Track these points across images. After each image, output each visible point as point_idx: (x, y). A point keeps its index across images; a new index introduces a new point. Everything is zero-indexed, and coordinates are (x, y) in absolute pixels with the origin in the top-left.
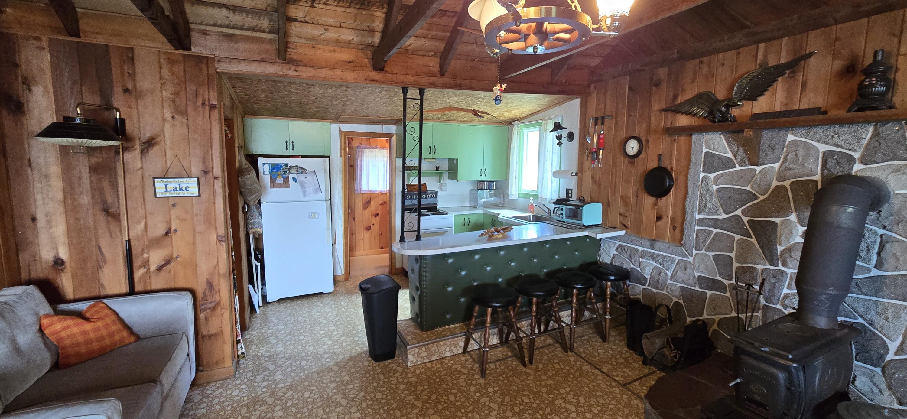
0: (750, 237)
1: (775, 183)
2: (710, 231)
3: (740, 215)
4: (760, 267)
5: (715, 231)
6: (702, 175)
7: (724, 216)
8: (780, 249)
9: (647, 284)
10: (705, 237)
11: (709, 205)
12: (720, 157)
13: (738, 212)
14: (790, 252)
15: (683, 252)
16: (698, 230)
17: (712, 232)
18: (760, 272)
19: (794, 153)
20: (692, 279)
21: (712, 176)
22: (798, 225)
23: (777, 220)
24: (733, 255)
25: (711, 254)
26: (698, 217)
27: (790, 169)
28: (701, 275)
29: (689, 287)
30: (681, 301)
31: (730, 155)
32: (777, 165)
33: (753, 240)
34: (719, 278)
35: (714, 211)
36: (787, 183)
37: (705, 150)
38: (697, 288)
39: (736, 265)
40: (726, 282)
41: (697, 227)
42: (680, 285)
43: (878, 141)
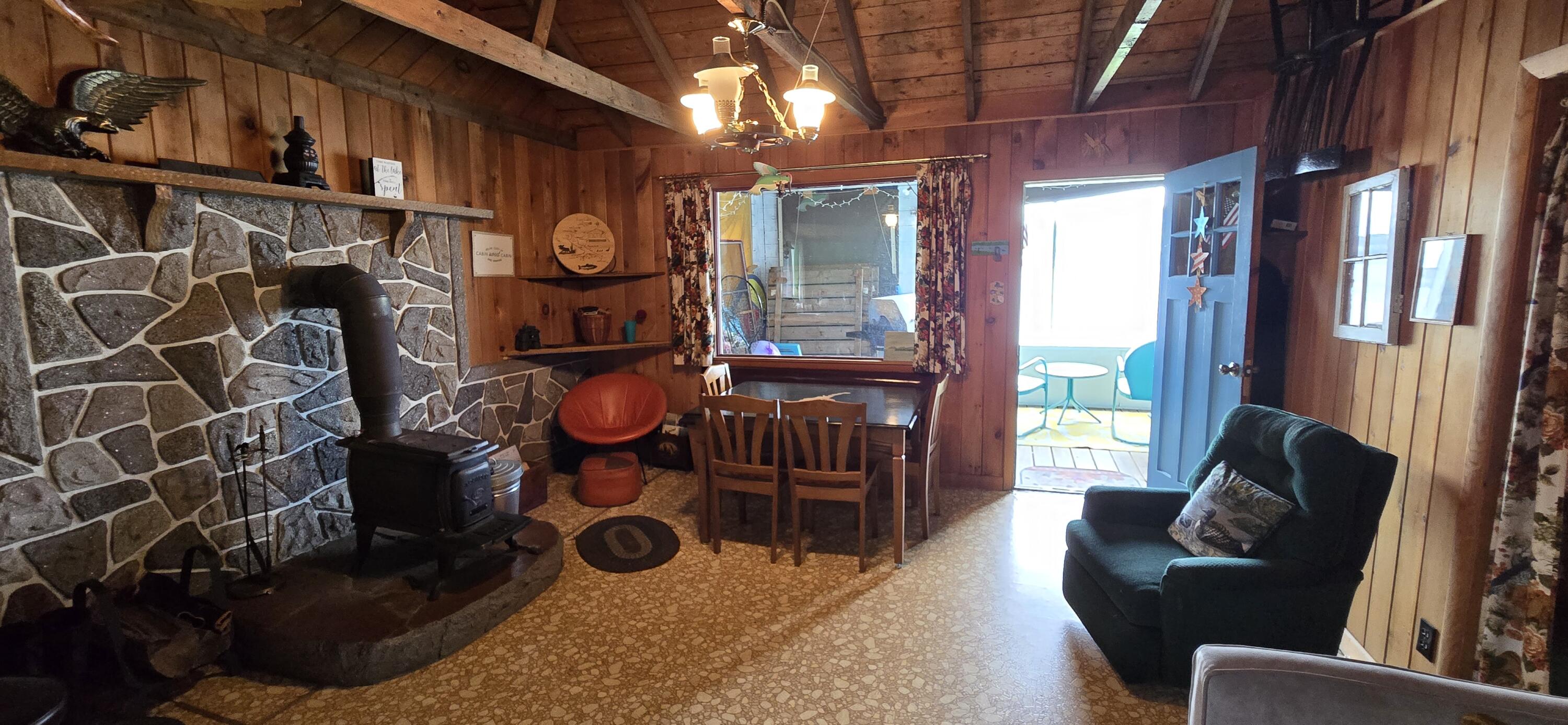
0: (176, 378)
1: (192, 281)
2: (81, 390)
3: (143, 343)
4: (201, 423)
5: (90, 388)
6: (20, 271)
7: (107, 353)
8: (226, 381)
10: (73, 409)
11: (70, 335)
12: (66, 233)
13: (139, 339)
14: (247, 381)
15: (11, 466)
16: (42, 400)
17: (85, 391)
18: (204, 430)
19: (214, 233)
20: (58, 509)
21: (51, 273)
22: (243, 340)
23: (212, 339)
24: (146, 421)
25: (93, 439)
26: (34, 369)
27: (218, 257)
28: (76, 492)
29: (50, 535)
30: (36, 579)
31: (88, 229)
32: (188, 251)
33: (181, 382)
34: (124, 477)
35: (85, 347)
36: (211, 279)
37: (13, 214)
38: (76, 525)
39: (155, 437)
40: (145, 477)
41: (37, 394)
42: (16, 546)
43: (302, 224)
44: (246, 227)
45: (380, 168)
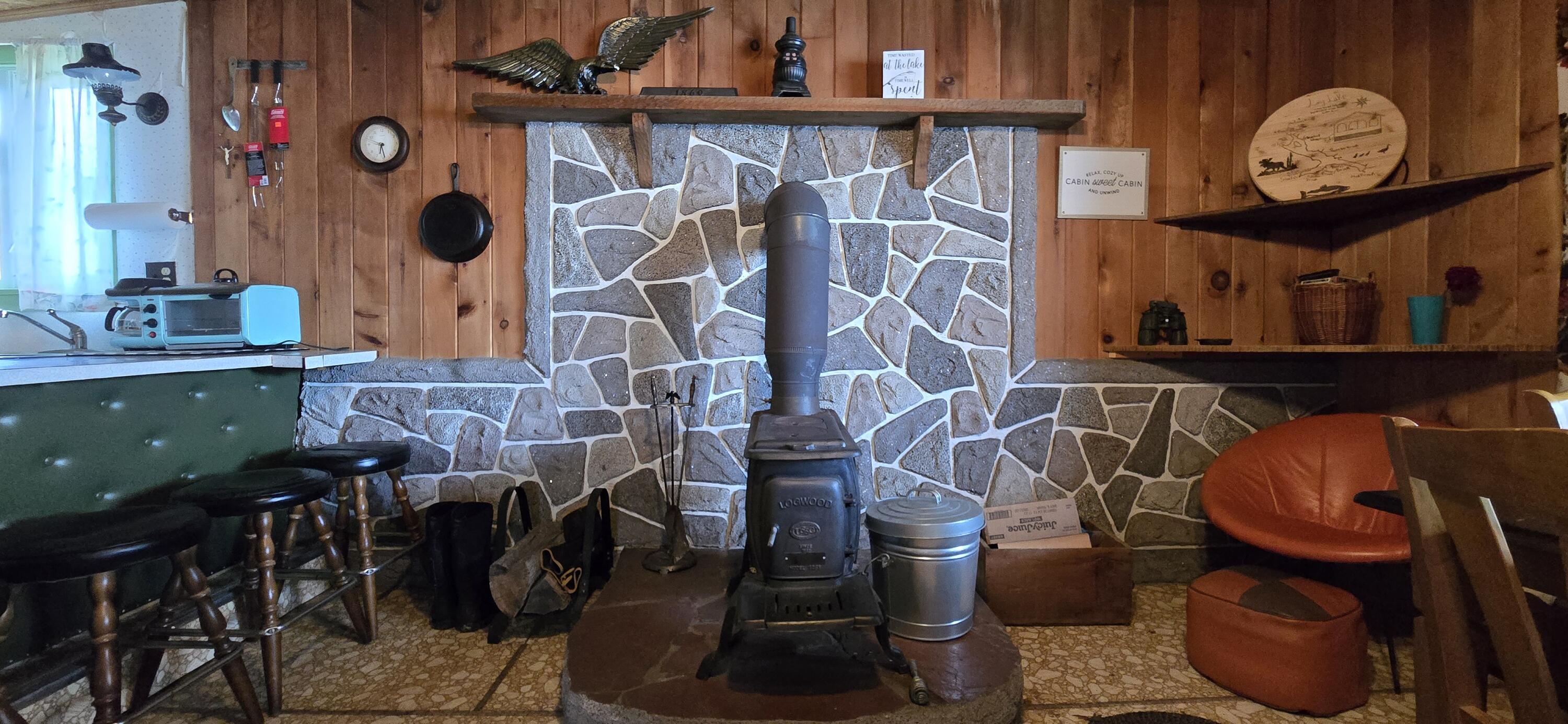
0: (652, 317)
1: (679, 218)
2: (580, 316)
3: (631, 278)
4: (671, 368)
5: (589, 315)
6: (554, 207)
7: (604, 284)
8: (698, 328)
9: (451, 466)
10: (572, 331)
11: (575, 266)
12: (585, 172)
13: (628, 274)
14: (714, 330)
15: (529, 372)
16: (556, 320)
17: (582, 318)
18: (672, 376)
19: (701, 166)
20: (554, 422)
21: (573, 208)
22: (719, 284)
23: (689, 280)
24: (625, 356)
25: (586, 363)
26: (554, 292)
27: (700, 192)
28: (570, 409)
29: (549, 442)
30: (536, 478)
31: (603, 168)
32: (678, 187)
33: (657, 321)
34: (605, 406)
35: (585, 276)
36: (696, 217)
37: (554, 157)
38: (566, 440)
39: (632, 373)
40: (619, 411)
41: (553, 315)
42: (528, 443)
43: (796, 151)
44: (736, 159)
45: (893, 64)
